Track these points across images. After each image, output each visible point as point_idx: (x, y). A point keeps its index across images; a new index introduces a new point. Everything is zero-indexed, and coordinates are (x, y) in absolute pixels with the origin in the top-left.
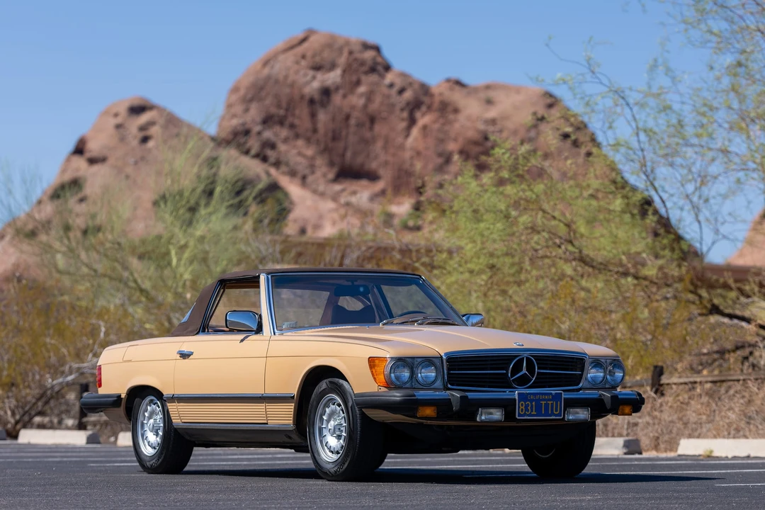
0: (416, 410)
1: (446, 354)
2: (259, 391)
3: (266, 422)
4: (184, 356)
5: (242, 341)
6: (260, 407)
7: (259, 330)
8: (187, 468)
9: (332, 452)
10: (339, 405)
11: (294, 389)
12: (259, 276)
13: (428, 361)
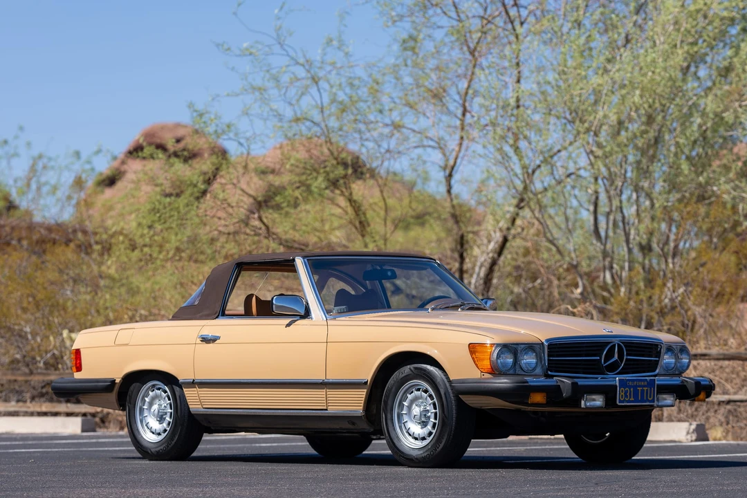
0: (528, 397)
1: (547, 340)
2: (319, 376)
3: (325, 408)
4: (206, 340)
5: (288, 325)
6: (320, 394)
7: (307, 314)
8: (195, 454)
9: (416, 439)
10: (426, 391)
11: (368, 375)
12: (294, 260)
13: (531, 347)
